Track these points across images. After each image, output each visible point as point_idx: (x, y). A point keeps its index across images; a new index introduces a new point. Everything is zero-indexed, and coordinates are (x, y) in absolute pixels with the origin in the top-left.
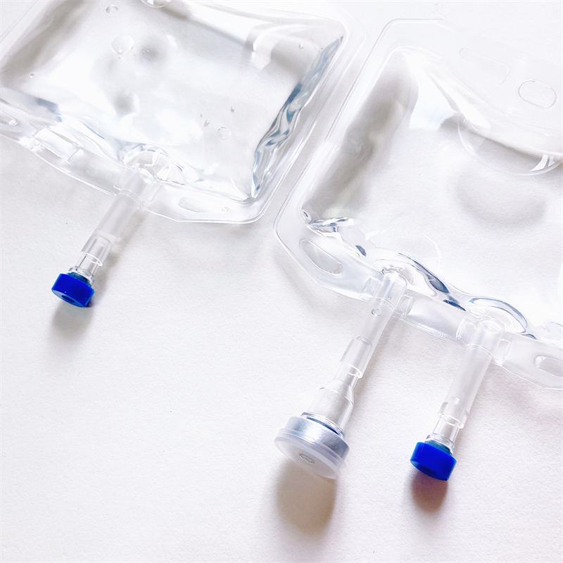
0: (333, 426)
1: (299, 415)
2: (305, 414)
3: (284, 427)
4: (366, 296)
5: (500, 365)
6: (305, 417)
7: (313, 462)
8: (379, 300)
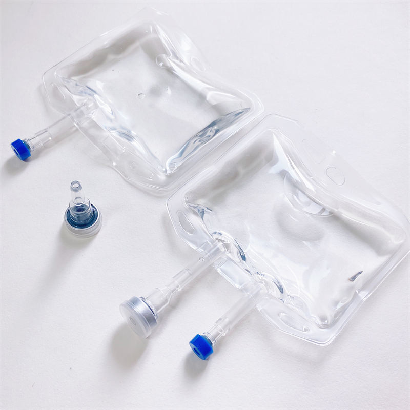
0: (154, 310)
1: (138, 297)
2: (142, 297)
3: (128, 300)
4: (201, 250)
5: (259, 310)
6: (141, 299)
7: (135, 325)
8: (206, 254)
